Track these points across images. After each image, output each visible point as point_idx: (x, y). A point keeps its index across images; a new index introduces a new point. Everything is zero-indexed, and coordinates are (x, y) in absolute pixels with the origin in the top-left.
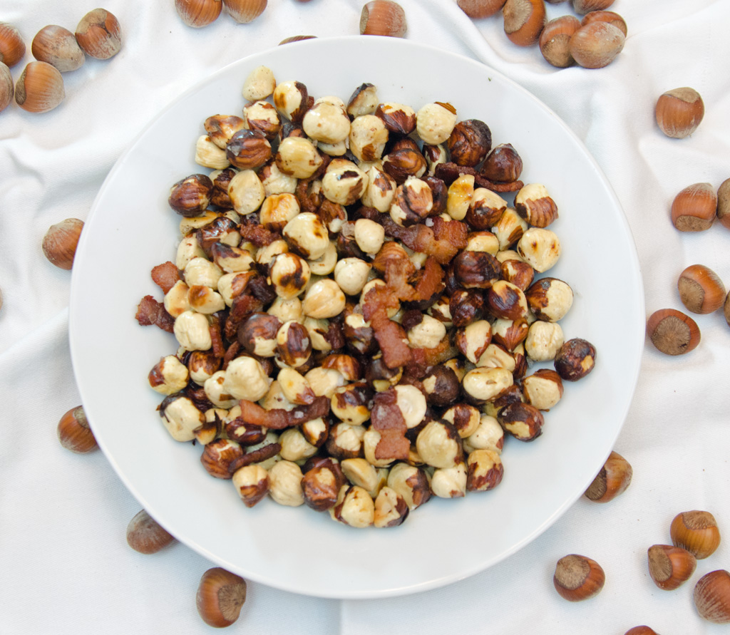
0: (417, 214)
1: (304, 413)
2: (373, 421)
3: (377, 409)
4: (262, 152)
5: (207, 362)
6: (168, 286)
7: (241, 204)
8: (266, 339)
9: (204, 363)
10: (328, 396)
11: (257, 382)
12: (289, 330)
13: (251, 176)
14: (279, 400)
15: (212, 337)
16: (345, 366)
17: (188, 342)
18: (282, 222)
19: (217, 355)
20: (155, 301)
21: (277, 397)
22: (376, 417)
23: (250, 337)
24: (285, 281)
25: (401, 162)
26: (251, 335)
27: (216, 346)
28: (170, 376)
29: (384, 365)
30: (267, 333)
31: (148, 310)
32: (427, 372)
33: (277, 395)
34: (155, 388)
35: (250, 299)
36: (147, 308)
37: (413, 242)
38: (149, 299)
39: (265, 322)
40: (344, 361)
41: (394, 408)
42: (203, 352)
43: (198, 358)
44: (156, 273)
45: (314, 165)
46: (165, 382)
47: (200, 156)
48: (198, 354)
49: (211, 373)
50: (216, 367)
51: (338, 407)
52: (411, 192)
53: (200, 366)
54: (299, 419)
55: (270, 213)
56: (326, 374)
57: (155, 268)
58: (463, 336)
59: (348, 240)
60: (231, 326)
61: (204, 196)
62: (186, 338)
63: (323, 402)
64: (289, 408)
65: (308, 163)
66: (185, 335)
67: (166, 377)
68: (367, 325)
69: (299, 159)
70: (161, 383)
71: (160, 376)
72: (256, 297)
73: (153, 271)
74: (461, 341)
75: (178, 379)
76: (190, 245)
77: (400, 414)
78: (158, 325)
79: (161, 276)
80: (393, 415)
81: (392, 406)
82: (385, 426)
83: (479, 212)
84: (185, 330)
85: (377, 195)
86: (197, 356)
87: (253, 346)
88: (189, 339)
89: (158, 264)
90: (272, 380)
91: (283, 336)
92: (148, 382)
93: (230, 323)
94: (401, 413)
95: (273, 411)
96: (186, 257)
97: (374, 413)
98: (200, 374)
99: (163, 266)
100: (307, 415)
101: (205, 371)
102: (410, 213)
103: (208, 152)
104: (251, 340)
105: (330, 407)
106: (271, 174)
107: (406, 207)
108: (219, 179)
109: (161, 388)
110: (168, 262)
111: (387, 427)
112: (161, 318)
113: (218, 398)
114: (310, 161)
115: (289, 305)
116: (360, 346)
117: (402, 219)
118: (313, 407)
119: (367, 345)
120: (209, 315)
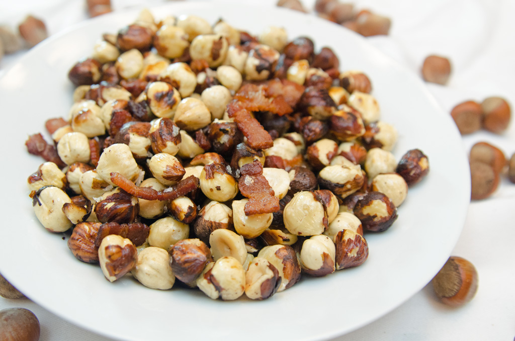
0: (268, 62)
1: (174, 189)
3: (244, 179)
8: (140, 135)
9: (82, 166)
16: (212, 155)
22: (243, 184)
23: (126, 134)
24: (159, 98)
26: (126, 132)
27: (94, 154)
28: (47, 171)
30: (141, 132)
33: (147, 185)
34: (32, 184)
35: (127, 113)
38: (40, 136)
41: (261, 178)
46: (43, 178)
51: (206, 179)
58: (314, 146)
62: (68, 146)
66: (67, 144)
67: (43, 172)
68: (232, 121)
70: (40, 179)
75: (55, 177)
81: (259, 176)
83: (314, 78)
84: (67, 141)
87: (128, 141)
97: (242, 181)
98: (76, 172)
100: (176, 190)
101: (81, 170)
102: (262, 60)
104: (126, 136)
109: (37, 183)
116: (225, 139)
119: (232, 134)
120: (91, 138)
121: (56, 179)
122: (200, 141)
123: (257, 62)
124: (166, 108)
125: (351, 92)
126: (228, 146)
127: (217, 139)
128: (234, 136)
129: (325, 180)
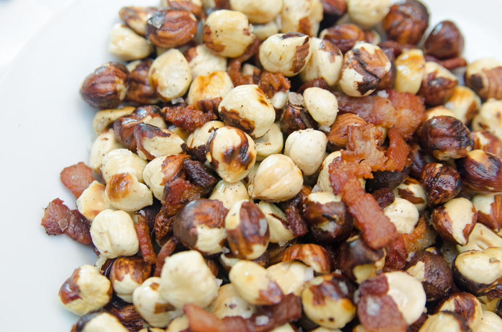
0: (375, 76)
1: (270, 318)
2: (362, 319)
3: (365, 302)
4: (187, 26)
5: (135, 268)
6: (80, 189)
7: (166, 84)
8: (210, 227)
9: (132, 270)
10: (297, 294)
11: (205, 280)
12: (241, 210)
13: (176, 55)
14: (232, 307)
15: (139, 237)
16: (314, 254)
17: (109, 244)
18: (216, 99)
19: (146, 258)
20: (66, 207)
21: (228, 303)
22: (365, 312)
23: (191, 227)
24: (229, 157)
25: (343, 33)
26: (192, 223)
27: (145, 247)
28: (88, 286)
29: (366, 244)
30: (211, 221)
31: (57, 214)
32: (409, 260)
33: (228, 302)
34: (68, 305)
35: (186, 183)
36: (56, 213)
37: (369, 114)
38: (58, 202)
39: (207, 208)
40: (311, 249)
41: (387, 299)
42: (129, 258)
43: (123, 264)
44: (65, 177)
45: (248, 34)
46: (80, 295)
47: (115, 43)
48: (122, 260)
49: (141, 281)
50: (146, 274)
51: (314, 305)
52: (364, 53)
53: (126, 273)
54: (263, 325)
55: (202, 90)
56: (288, 269)
57: (66, 169)
58: (445, 214)
59: (297, 110)
60: (163, 222)
61: (122, 81)
62: (107, 239)
63: (293, 300)
64: (246, 315)
65: (241, 33)
66: (105, 235)
67: (82, 288)
68: (338, 199)
69: (232, 30)
70: (76, 297)
71: (75, 288)
72: (193, 181)
73: (63, 173)
74: (443, 219)
75: (98, 291)
76: (106, 139)
77: (393, 306)
78: (69, 235)
79: (73, 177)
80: (387, 308)
81: (384, 297)
82: (379, 323)
83: (434, 83)
84: (105, 229)
85: (324, 60)
86: (121, 262)
87: (195, 237)
88: (110, 240)
89: (68, 165)
90: (220, 281)
91: (233, 221)
92: (59, 299)
93: (161, 218)
94: (395, 305)
95: (227, 319)
96: (102, 153)
97: (362, 307)
98: (127, 282)
99: (75, 166)
100: (273, 320)
101: (133, 279)
102: (366, 74)
103: (123, 38)
104: (192, 230)
105: (302, 306)
106: (197, 54)
107: (360, 69)
108: (137, 68)
109: (75, 305)
110: (80, 163)
111: (382, 324)
112: (73, 226)
113: (152, 309)
114: (245, 30)
115: (234, 190)
116: (330, 227)
117: (358, 83)
118: (280, 309)
119: (341, 223)
120: (133, 213)
121: (99, 295)
122: (294, 229)
123: (360, 78)
124: (239, 170)
125: (484, 100)
126: (334, 237)
127: (317, 224)
128: (342, 225)
129: (465, 279)
